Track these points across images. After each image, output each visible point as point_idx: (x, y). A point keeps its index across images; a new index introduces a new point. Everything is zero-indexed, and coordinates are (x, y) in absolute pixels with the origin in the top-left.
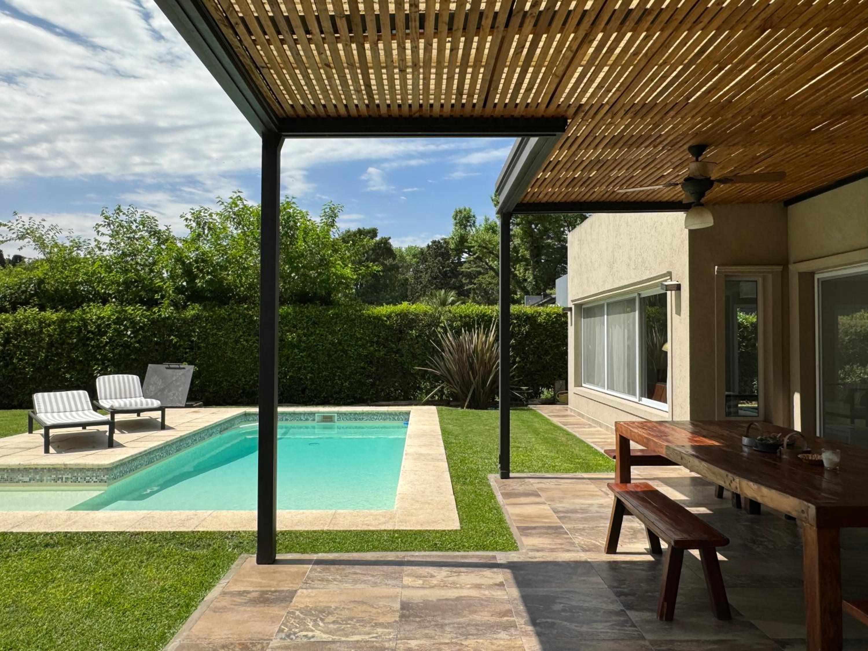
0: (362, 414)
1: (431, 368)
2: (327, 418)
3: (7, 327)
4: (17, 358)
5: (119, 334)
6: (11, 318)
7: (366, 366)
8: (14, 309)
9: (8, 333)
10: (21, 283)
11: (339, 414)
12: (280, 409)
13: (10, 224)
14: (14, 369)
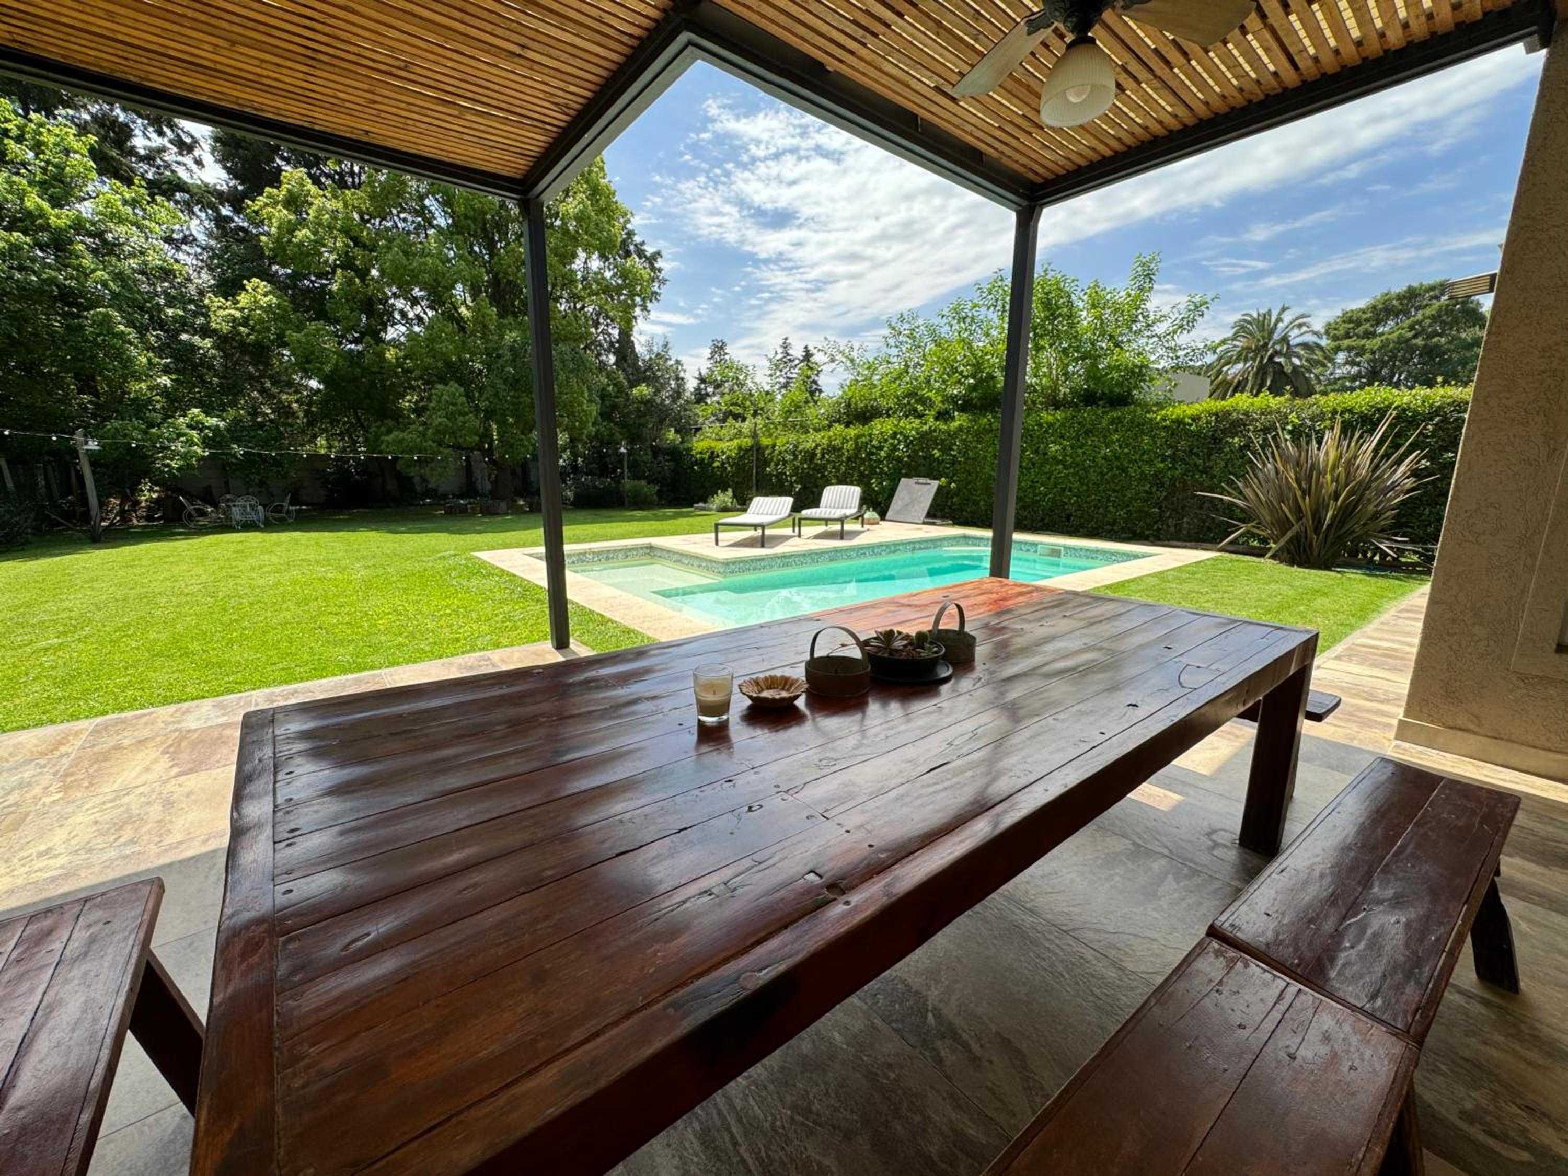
0: (1097, 551)
1: (1229, 494)
2: (1055, 552)
5: (894, 448)
7: (1154, 489)
11: (1067, 548)
12: (1017, 536)
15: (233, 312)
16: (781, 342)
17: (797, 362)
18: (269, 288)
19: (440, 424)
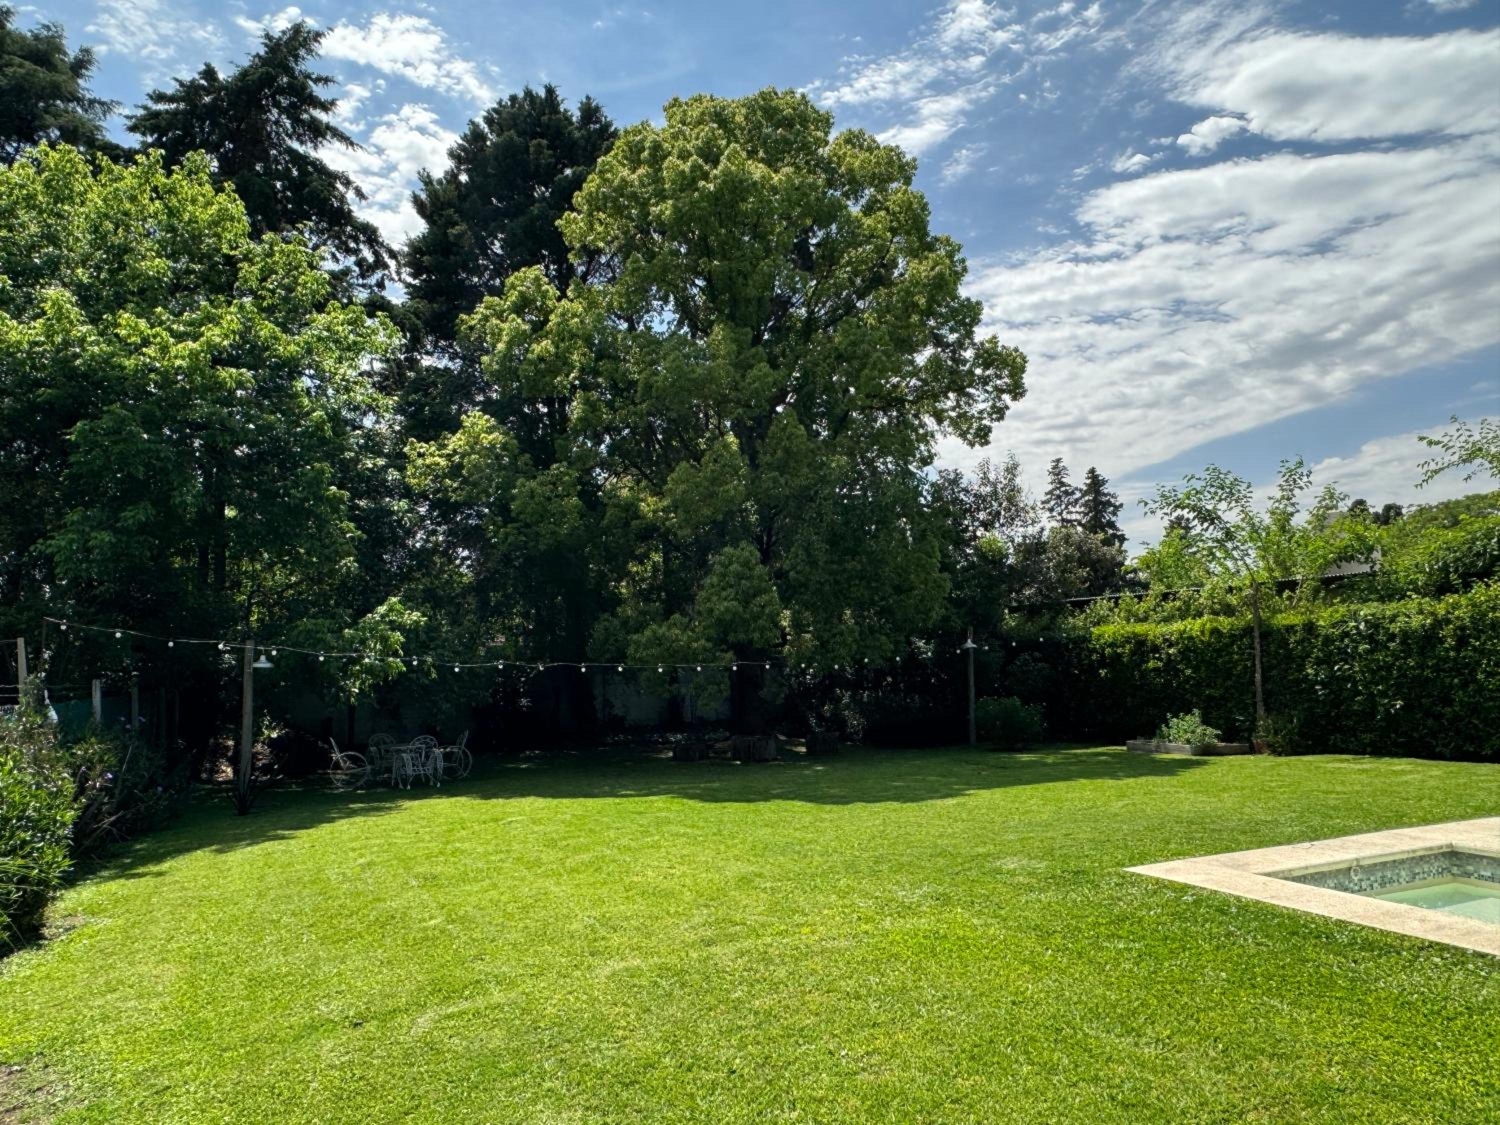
3: (1458, 618)
4: (1485, 671)
6: (1463, 601)
8: (1467, 587)
9: (1463, 628)
10: (1474, 540)
13: (1446, 440)
14: (1480, 689)
15: (437, 459)
16: (1049, 467)
17: (1078, 495)
18: (493, 421)
19: (727, 610)
